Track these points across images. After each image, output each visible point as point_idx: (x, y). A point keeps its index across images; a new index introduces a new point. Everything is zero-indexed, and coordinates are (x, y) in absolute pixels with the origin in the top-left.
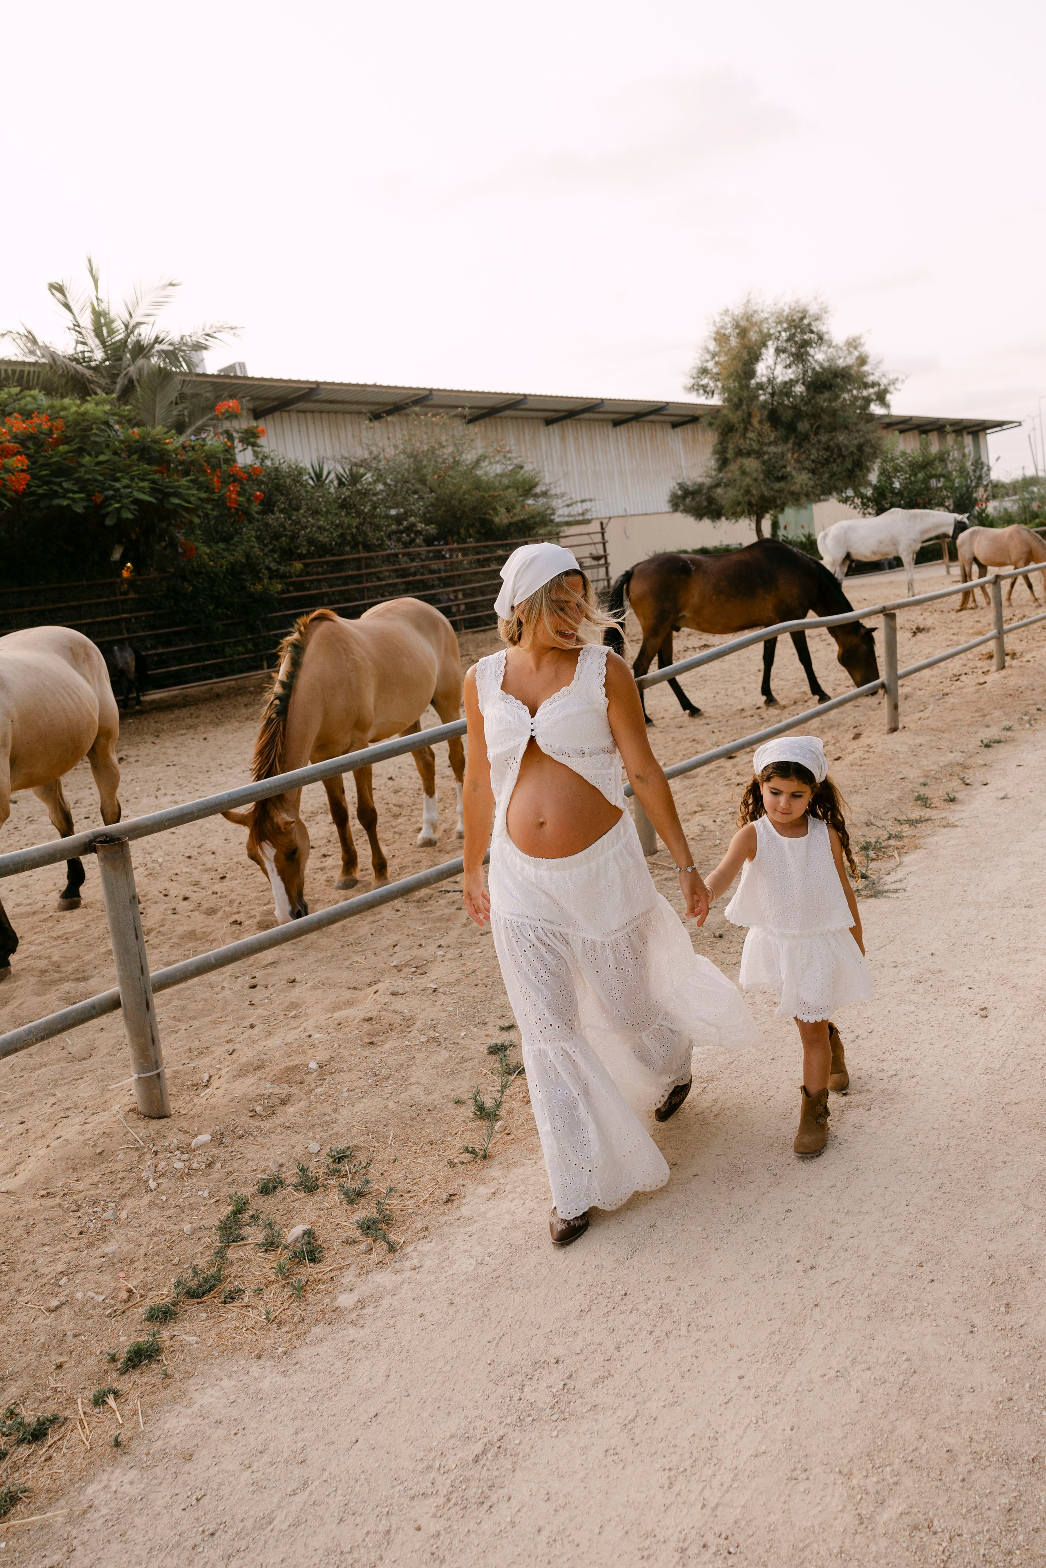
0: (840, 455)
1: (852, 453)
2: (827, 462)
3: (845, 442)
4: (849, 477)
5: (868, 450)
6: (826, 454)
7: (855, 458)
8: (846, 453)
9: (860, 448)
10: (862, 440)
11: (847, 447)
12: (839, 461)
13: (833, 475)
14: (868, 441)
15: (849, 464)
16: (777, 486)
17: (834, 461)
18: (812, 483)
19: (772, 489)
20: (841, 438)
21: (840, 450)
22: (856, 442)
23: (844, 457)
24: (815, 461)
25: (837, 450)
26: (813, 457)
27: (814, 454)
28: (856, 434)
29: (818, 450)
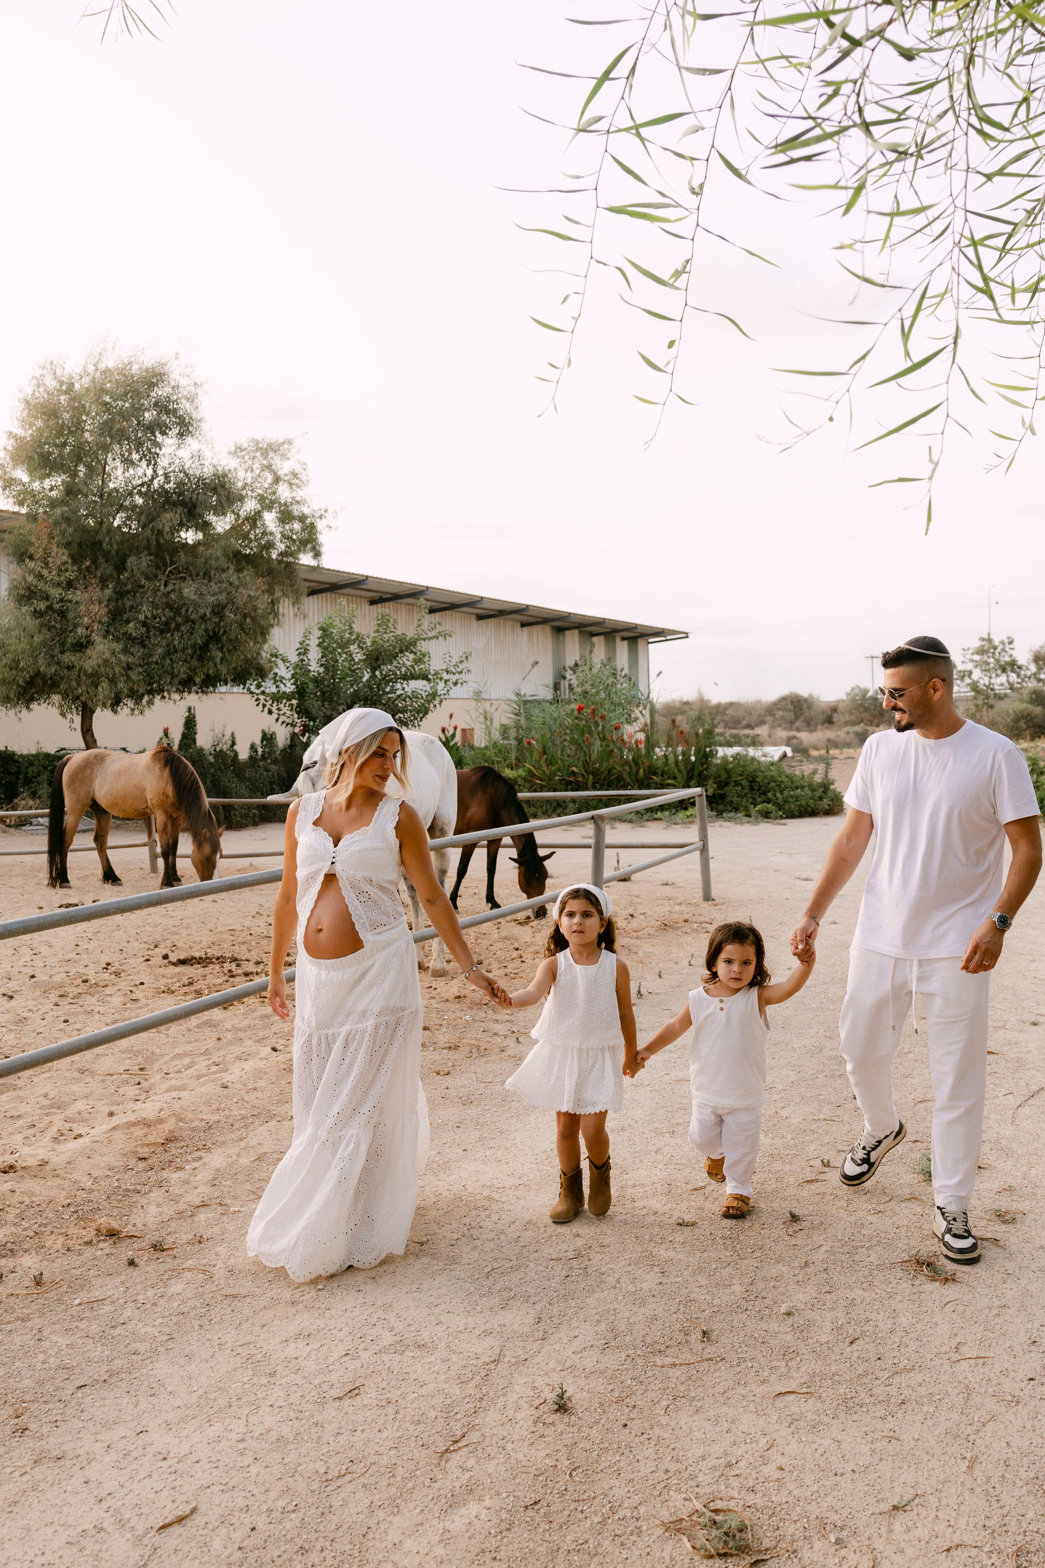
0: (188, 620)
1: (203, 617)
2: (165, 629)
3: (195, 598)
4: (201, 659)
6: (164, 615)
7: (211, 626)
8: (194, 615)
10: (222, 597)
11: (196, 605)
13: (170, 652)
15: (198, 638)
16: (68, 658)
19: (58, 663)
20: (189, 590)
21: (187, 610)
23: (193, 622)
24: (144, 624)
25: (183, 610)
26: (141, 617)
27: (145, 611)
28: (214, 587)
29: (155, 606)
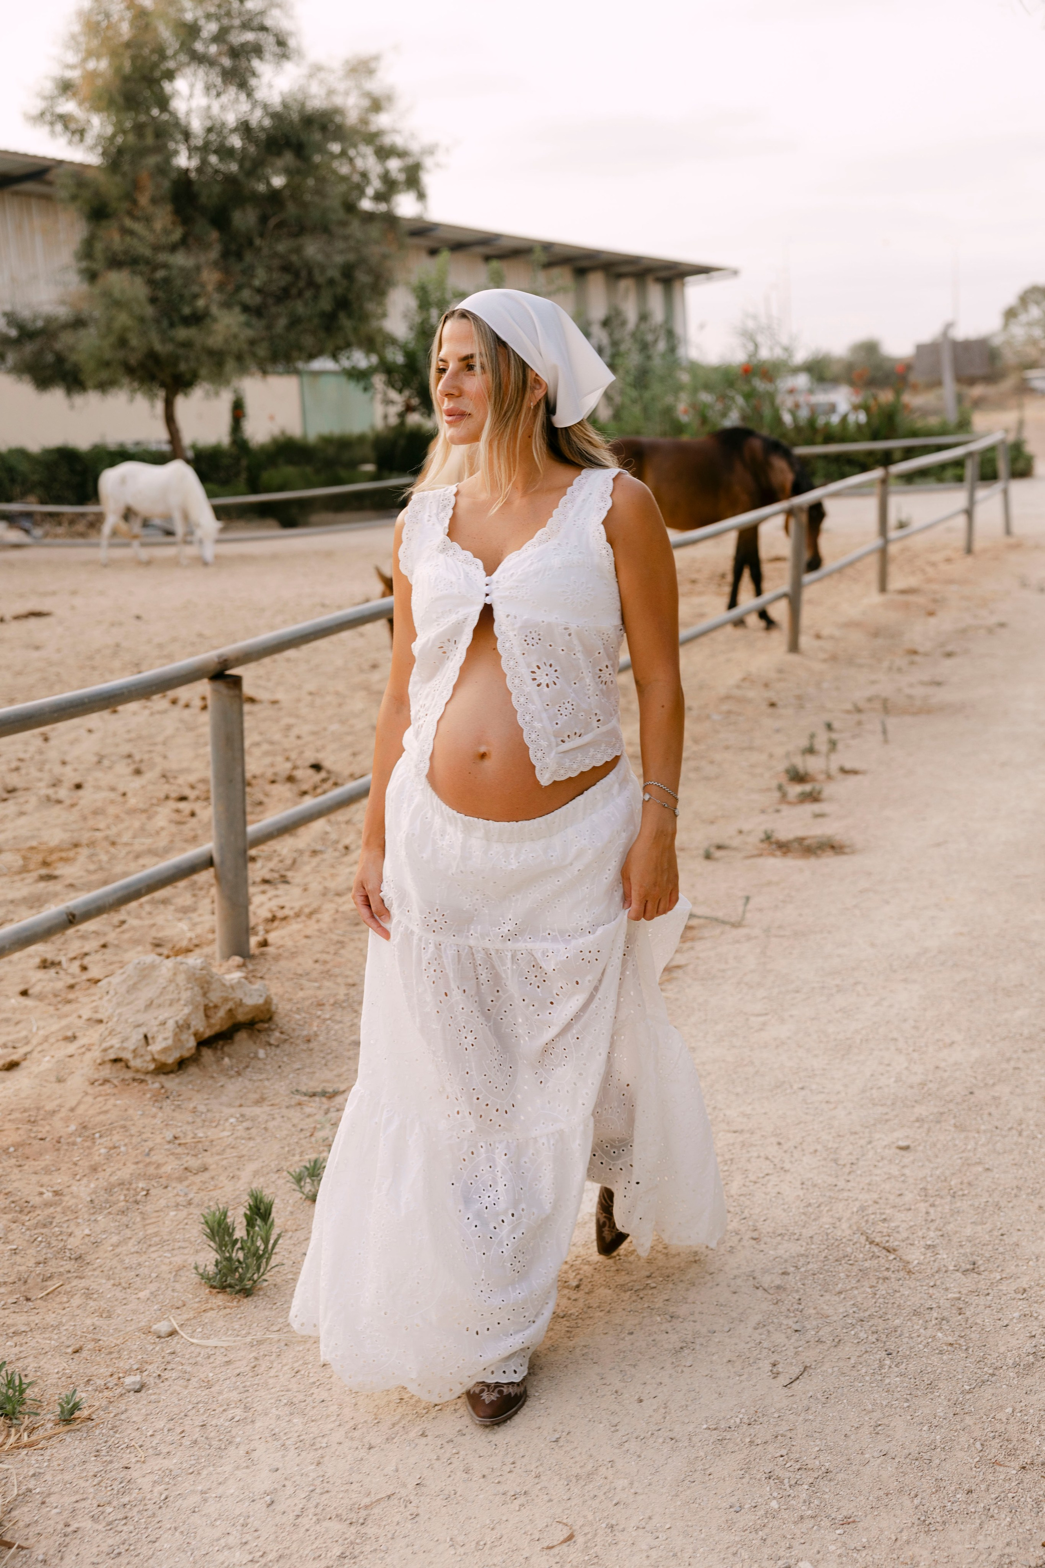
0: (311, 283)
1: (331, 282)
2: (285, 294)
3: (320, 257)
4: (326, 331)
5: (363, 278)
6: (283, 280)
7: (339, 290)
8: (319, 279)
9: (348, 271)
10: (351, 257)
11: (323, 268)
12: (308, 294)
13: (294, 323)
14: (362, 261)
15: (325, 305)
16: (181, 333)
17: (300, 294)
18: (250, 333)
19: (170, 340)
20: (312, 249)
21: (310, 273)
22: (339, 259)
23: (317, 287)
24: (259, 291)
25: (304, 274)
26: (257, 283)
27: (260, 277)
28: (340, 245)
29: (269, 269)
